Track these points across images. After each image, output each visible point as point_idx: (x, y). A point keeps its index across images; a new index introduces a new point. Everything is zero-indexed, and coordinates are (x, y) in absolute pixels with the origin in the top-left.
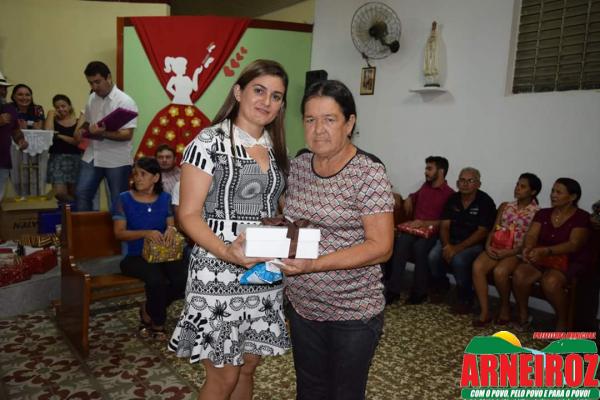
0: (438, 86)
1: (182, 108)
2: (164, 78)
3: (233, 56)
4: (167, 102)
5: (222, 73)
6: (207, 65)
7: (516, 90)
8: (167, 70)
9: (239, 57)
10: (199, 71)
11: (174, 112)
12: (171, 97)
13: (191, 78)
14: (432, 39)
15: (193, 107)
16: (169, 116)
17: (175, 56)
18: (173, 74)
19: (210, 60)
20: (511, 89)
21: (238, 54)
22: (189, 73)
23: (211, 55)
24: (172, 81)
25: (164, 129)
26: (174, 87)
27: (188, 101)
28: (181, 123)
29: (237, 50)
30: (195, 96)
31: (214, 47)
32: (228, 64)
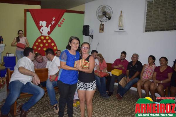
0: (123, 30)
1: (45, 37)
2: (39, 27)
3: (61, 21)
4: (40, 35)
5: (57, 26)
6: (52, 24)
7: (146, 31)
8: (40, 25)
9: (63, 21)
10: (50, 25)
11: (42, 38)
12: (42, 33)
13: (48, 27)
14: (121, 16)
15: (48, 36)
16: (41, 39)
17: (43, 21)
18: (42, 26)
19: (54, 22)
20: (145, 31)
21: (62, 20)
22: (47, 26)
23: (54, 21)
24: (42, 28)
25: (39, 43)
26: (42, 30)
27: (47, 35)
28: (45, 41)
29: (62, 19)
30: (49, 33)
31: (54, 18)
32: (59, 23)
